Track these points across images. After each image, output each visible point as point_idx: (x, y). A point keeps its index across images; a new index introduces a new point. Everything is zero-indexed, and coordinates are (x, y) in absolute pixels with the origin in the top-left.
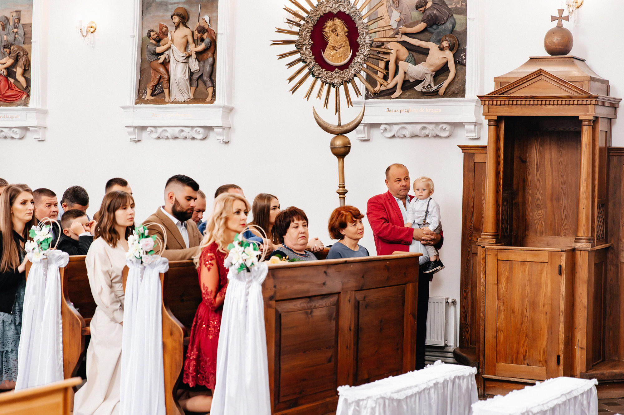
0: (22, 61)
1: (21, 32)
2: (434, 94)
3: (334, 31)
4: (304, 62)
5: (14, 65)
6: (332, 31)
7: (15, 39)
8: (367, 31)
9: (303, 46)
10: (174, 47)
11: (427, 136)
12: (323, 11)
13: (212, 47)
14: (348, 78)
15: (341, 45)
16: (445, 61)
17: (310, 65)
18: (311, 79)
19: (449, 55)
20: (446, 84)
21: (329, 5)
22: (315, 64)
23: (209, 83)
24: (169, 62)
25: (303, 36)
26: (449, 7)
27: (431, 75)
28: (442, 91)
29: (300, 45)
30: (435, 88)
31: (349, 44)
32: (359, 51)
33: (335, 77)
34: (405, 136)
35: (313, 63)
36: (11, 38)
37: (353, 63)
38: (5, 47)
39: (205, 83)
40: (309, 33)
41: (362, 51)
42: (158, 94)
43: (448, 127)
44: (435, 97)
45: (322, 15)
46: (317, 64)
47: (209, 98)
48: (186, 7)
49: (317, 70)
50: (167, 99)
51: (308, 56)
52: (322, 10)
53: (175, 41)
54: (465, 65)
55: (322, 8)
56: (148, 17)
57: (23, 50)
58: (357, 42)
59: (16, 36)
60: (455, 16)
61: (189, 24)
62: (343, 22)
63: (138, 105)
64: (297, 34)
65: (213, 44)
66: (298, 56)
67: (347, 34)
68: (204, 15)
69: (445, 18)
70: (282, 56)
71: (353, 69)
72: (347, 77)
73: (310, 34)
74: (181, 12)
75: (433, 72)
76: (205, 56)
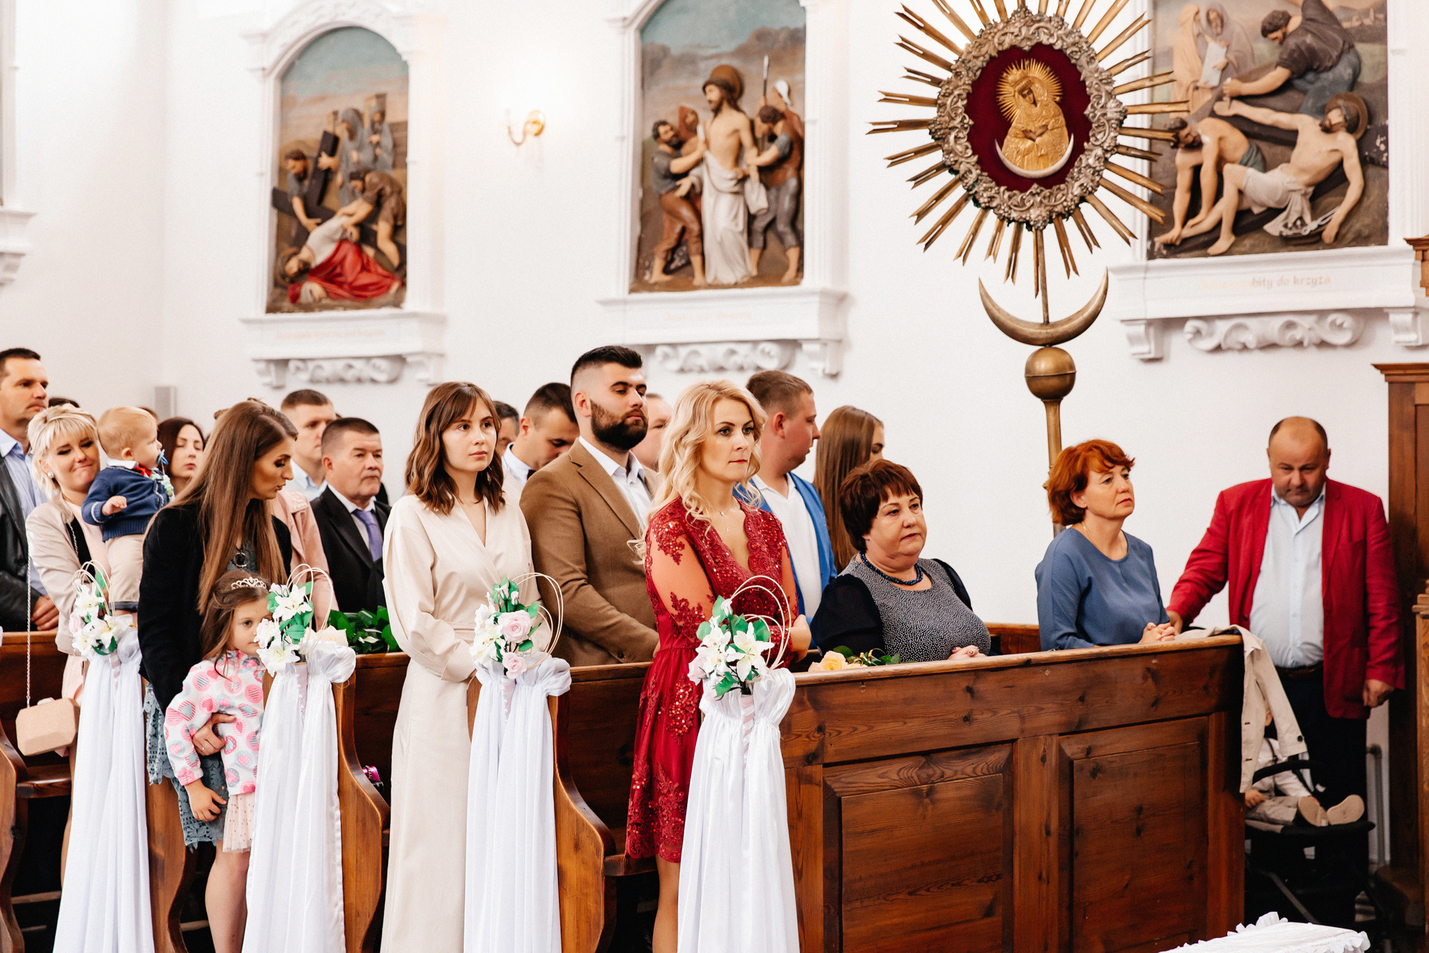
0: (390, 205)
1: (387, 141)
2: (1312, 240)
3: (1025, 92)
4: (952, 171)
5: (373, 217)
6: (1021, 92)
7: (376, 158)
8: (1109, 88)
9: (950, 134)
10: (711, 159)
11: (1299, 344)
12: (997, 45)
13: (796, 153)
14: (1065, 207)
15: (1045, 126)
16: (1335, 158)
17: (966, 178)
18: (971, 211)
19: (1346, 144)
20: (1339, 214)
21: (1012, 30)
22: (979, 175)
23: (790, 239)
24: (701, 193)
25: (948, 108)
26: (1346, 25)
27: (1305, 195)
28: (1329, 233)
29: (942, 131)
30: (1312, 226)
31: (1064, 123)
32: (1092, 139)
33: (1032, 205)
34: (1245, 348)
35: (976, 172)
36: (365, 157)
37: (1076, 170)
38: (353, 176)
39: (781, 238)
40: (962, 100)
41: (1097, 140)
42: (678, 269)
43: (1347, 321)
44: (1315, 246)
45: (994, 54)
46: (986, 174)
47: (791, 273)
48: (736, 63)
49: (986, 190)
50: (698, 279)
51: (962, 157)
52: (993, 43)
53: (713, 143)
54: (1385, 166)
55: (993, 37)
56: (655, 92)
57: (392, 182)
58: (1086, 118)
59: (378, 151)
60: (1361, 47)
61: (744, 103)
62: (1048, 69)
63: (636, 296)
64: (933, 103)
65: (796, 146)
66: (936, 157)
67: (1058, 99)
68: (776, 80)
69: (1335, 54)
70: (896, 160)
71: (1077, 184)
72: (1062, 203)
73: (965, 102)
74: (724, 76)
75: (1309, 185)
76: (779, 175)
